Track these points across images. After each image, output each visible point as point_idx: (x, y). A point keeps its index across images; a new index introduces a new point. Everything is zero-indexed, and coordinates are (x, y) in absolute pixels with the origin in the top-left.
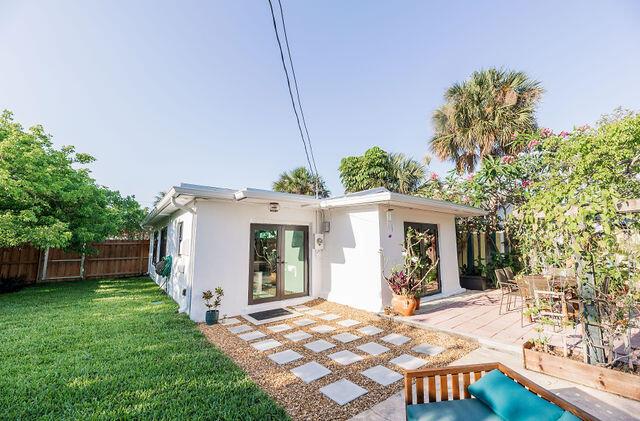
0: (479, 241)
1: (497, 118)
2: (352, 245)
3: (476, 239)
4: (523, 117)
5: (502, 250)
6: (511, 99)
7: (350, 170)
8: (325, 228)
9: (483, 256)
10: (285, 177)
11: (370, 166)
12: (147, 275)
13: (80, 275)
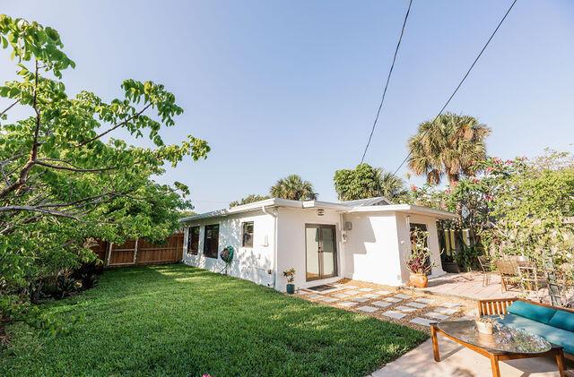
0: (449, 236)
1: (459, 149)
2: (373, 240)
3: (447, 235)
4: (478, 148)
5: (468, 243)
6: (469, 135)
7: (344, 180)
8: (348, 226)
9: (453, 247)
10: (281, 183)
11: (362, 178)
12: (182, 263)
13: (134, 263)
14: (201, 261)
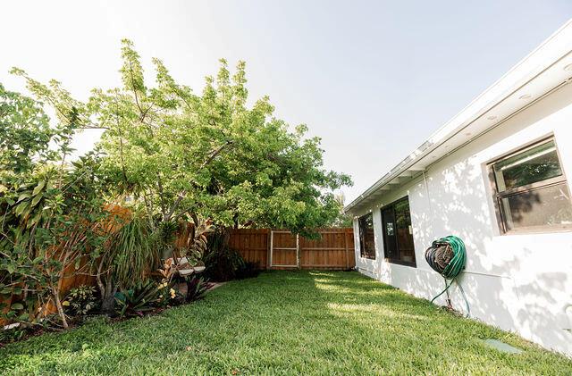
12: (356, 270)
13: (297, 266)
14: (382, 269)
